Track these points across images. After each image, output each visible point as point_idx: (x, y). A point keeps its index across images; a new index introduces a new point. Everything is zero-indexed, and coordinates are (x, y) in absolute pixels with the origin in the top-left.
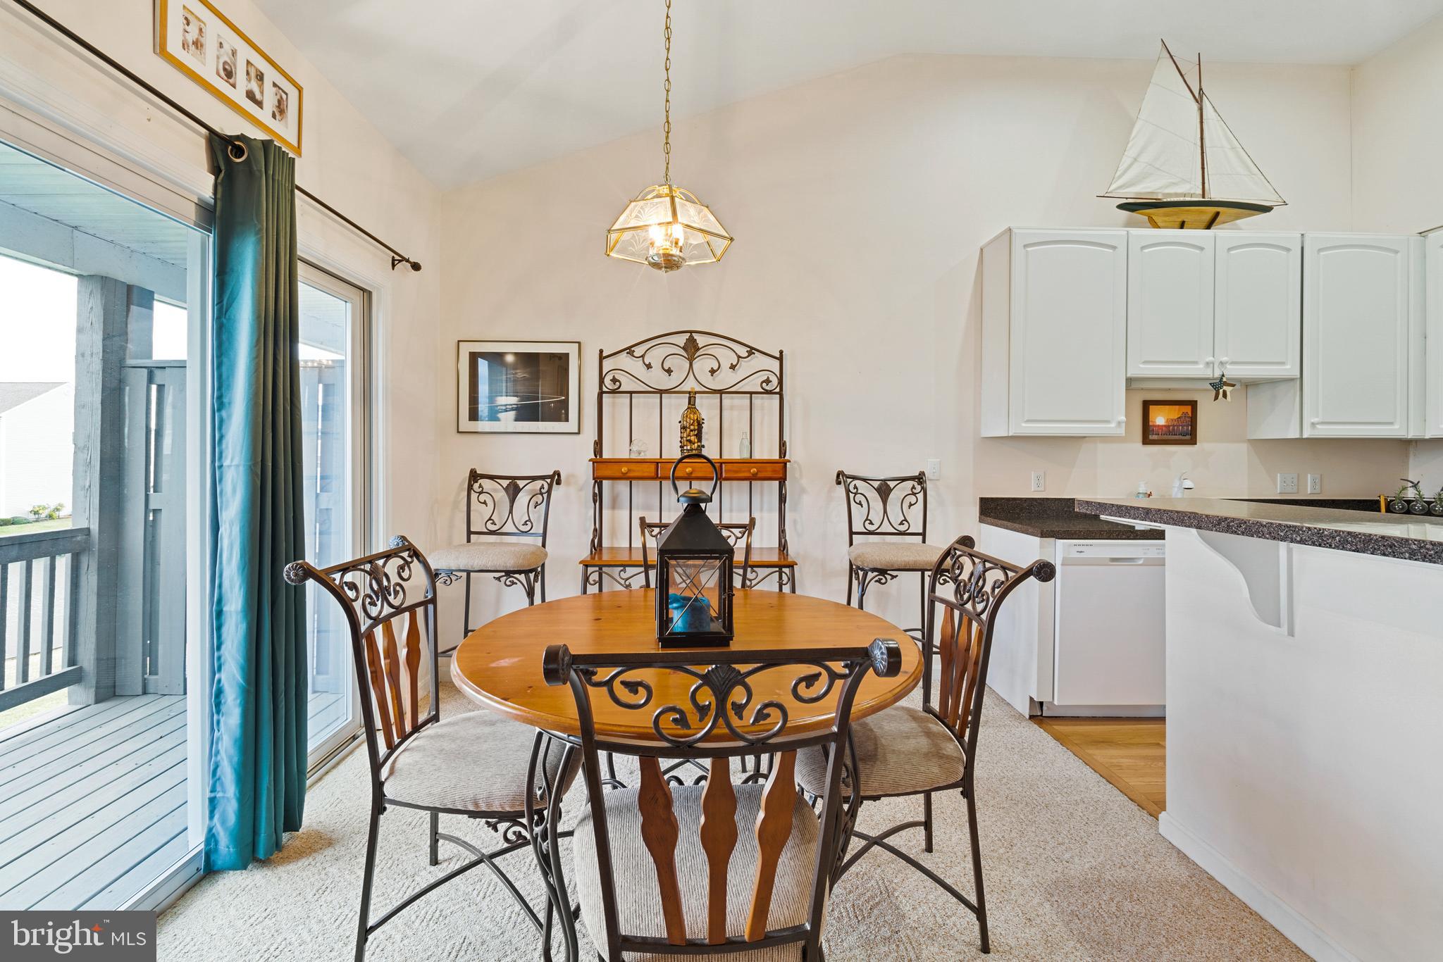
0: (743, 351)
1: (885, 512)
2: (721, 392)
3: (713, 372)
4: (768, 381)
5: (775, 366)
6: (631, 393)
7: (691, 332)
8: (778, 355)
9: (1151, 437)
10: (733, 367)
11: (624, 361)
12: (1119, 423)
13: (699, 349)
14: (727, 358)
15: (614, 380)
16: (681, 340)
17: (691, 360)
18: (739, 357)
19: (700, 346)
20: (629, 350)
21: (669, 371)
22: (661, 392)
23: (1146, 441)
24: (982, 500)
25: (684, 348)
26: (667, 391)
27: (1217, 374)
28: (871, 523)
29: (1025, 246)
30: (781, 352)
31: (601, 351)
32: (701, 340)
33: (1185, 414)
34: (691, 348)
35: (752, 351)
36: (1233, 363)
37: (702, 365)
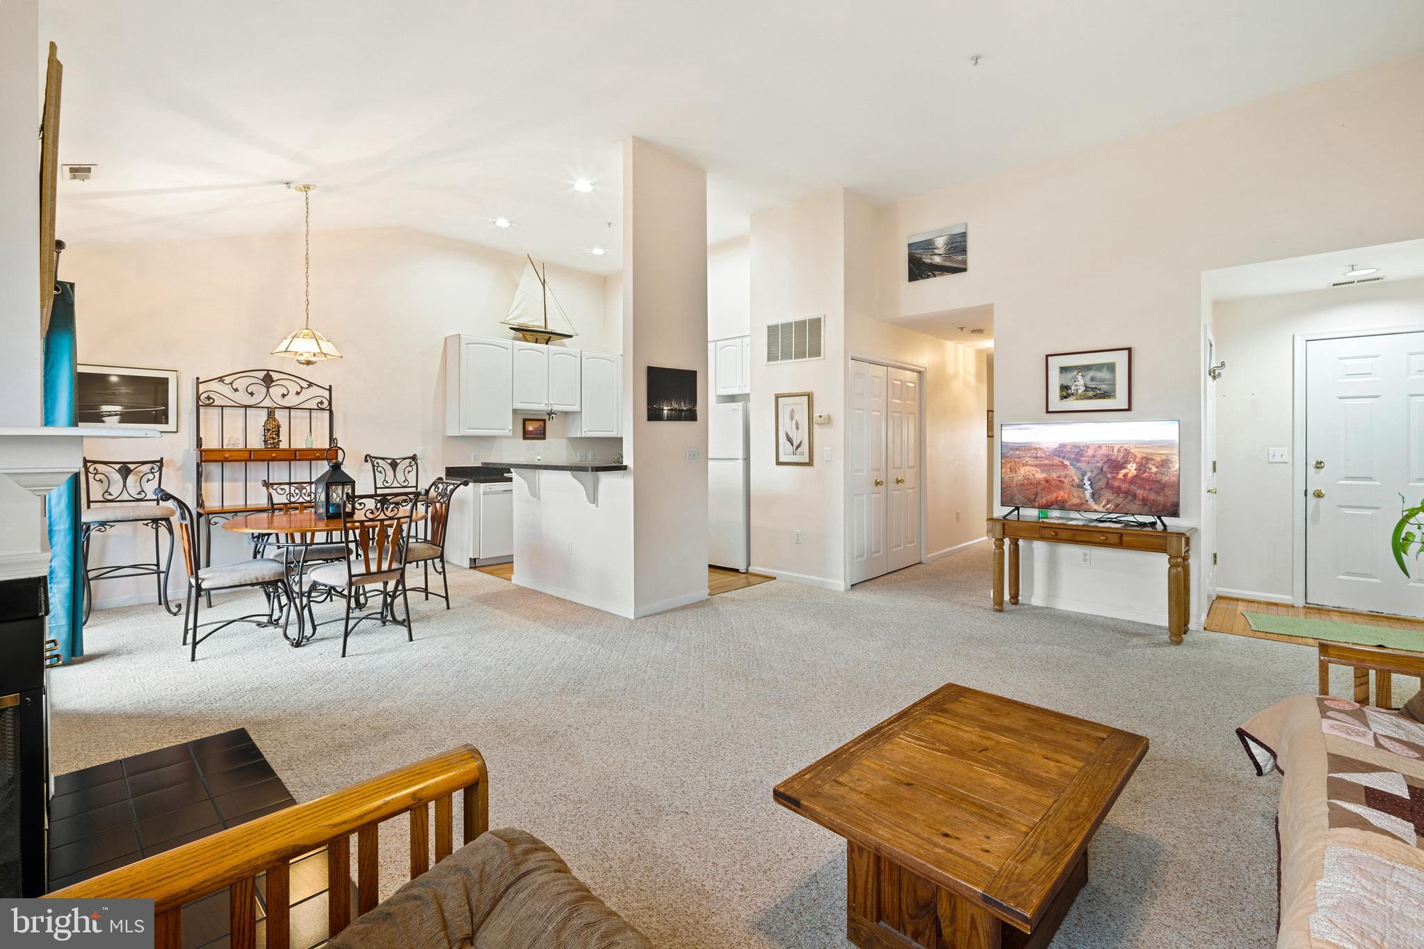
0: (305, 384)
1: (395, 476)
2: (289, 408)
3: (284, 396)
4: (322, 403)
5: (326, 394)
6: (222, 407)
7: (268, 370)
8: (328, 388)
9: (527, 436)
10: (298, 393)
11: (215, 386)
12: (510, 430)
13: (274, 381)
14: (294, 388)
15: (209, 398)
16: (261, 375)
17: (268, 388)
18: (302, 387)
19: (274, 379)
20: (221, 379)
21: (252, 394)
22: (246, 407)
23: (525, 438)
24: (446, 468)
25: (262, 380)
26: (250, 406)
27: (550, 409)
28: (387, 482)
29: (467, 344)
30: (330, 386)
31: (198, 379)
32: (275, 376)
33: (541, 426)
34: (268, 380)
35: (311, 384)
36: (556, 404)
37: (276, 391)
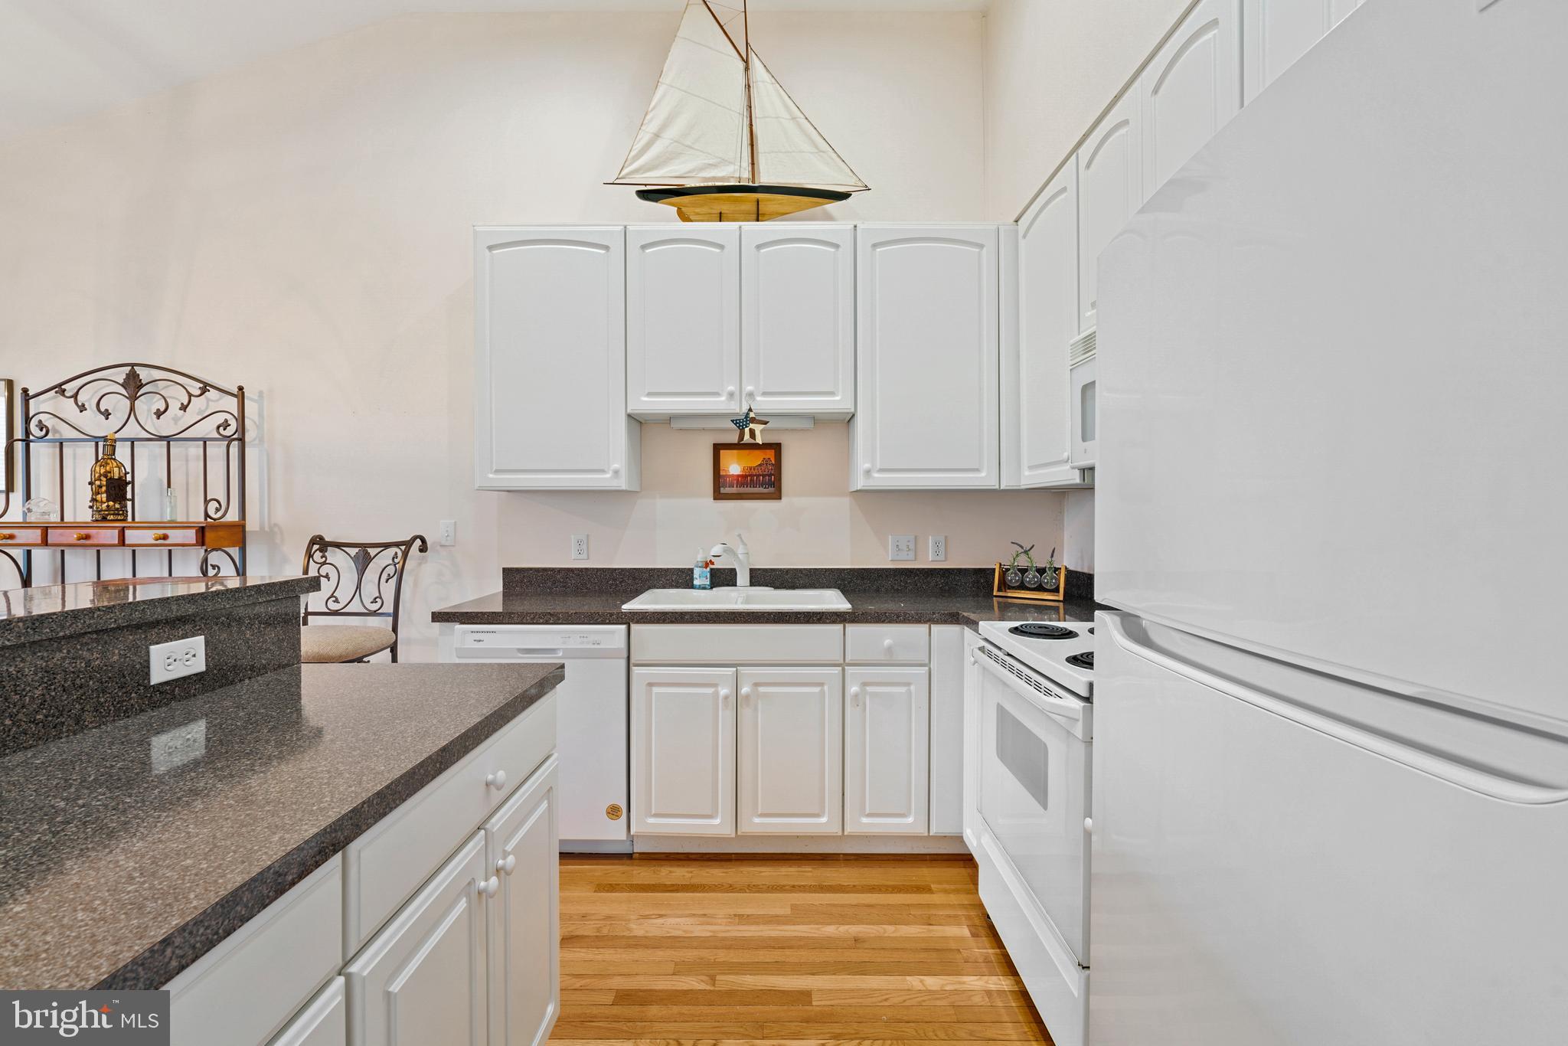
0: (195, 388)
1: (359, 587)
2: (168, 439)
3: (159, 414)
4: (226, 425)
5: (232, 404)
6: (61, 441)
7: (133, 365)
8: (235, 391)
9: (723, 490)
10: (184, 408)
11: (53, 402)
13: (142, 386)
14: (178, 396)
15: (42, 426)
16: (120, 375)
17: (133, 398)
18: (190, 395)
19: (144, 382)
20: (60, 389)
21: (107, 414)
22: (99, 439)
23: (718, 496)
24: (504, 570)
25: (122, 385)
26: (104, 439)
27: (745, 409)
28: (337, 601)
29: (490, 248)
30: (241, 389)
31: (26, 390)
32: (144, 374)
33: (766, 461)
34: (133, 385)
35: (205, 388)
36: (765, 394)
37: (146, 406)
